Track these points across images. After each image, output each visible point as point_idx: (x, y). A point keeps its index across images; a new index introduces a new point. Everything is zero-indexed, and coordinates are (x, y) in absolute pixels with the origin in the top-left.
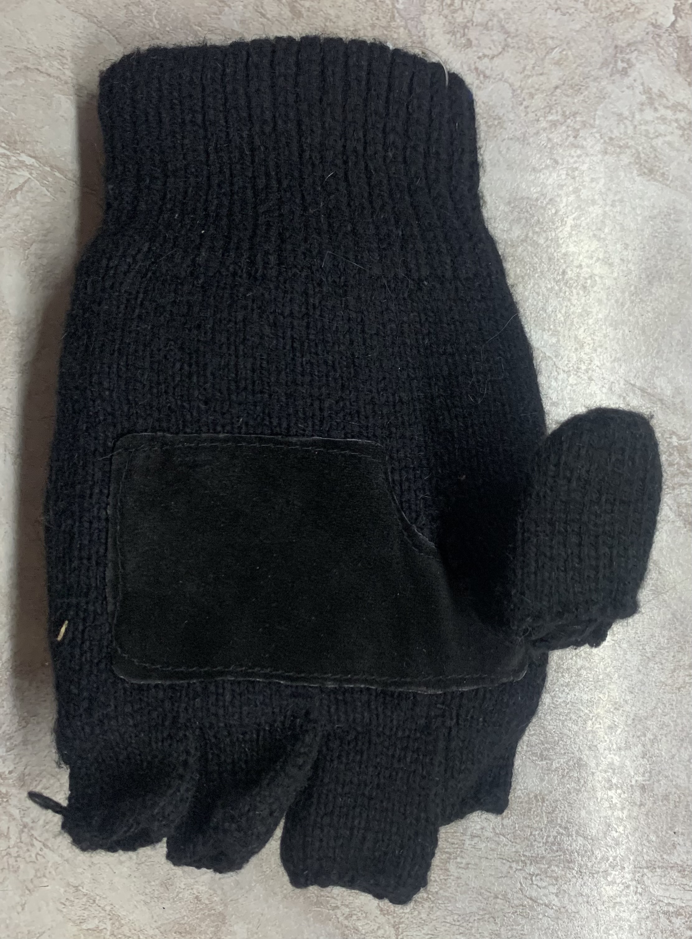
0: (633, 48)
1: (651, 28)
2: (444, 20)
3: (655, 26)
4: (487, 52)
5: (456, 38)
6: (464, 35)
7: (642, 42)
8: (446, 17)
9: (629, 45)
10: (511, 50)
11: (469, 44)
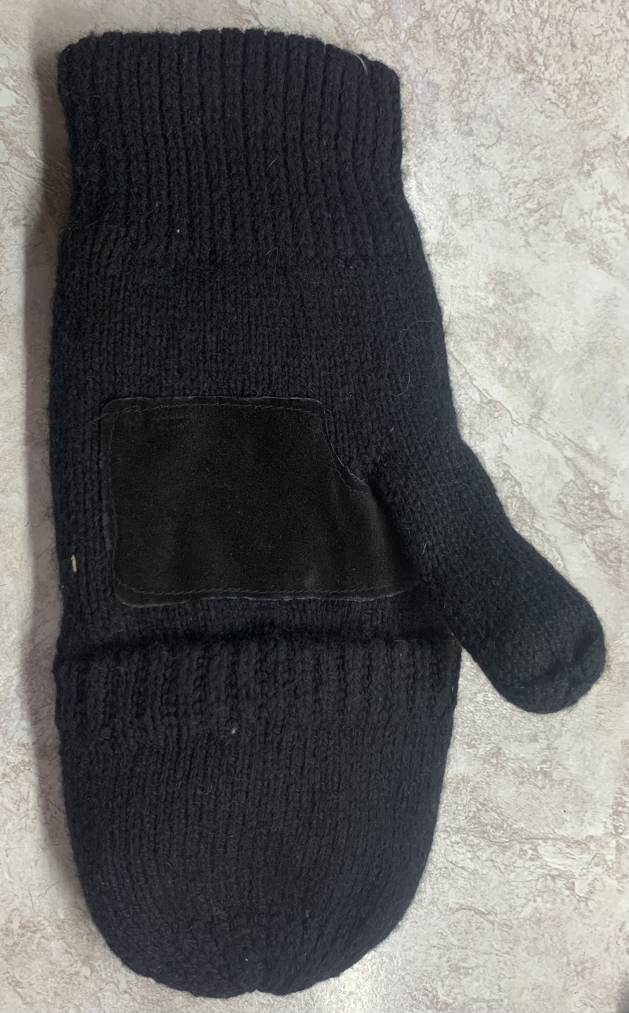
0: (597, 154)
1: (612, 139)
2: (453, 109)
3: (615, 137)
4: (485, 142)
5: (460, 126)
6: (468, 124)
7: (604, 149)
8: (454, 106)
9: (594, 151)
10: (503, 143)
11: (470, 133)
